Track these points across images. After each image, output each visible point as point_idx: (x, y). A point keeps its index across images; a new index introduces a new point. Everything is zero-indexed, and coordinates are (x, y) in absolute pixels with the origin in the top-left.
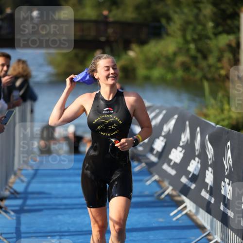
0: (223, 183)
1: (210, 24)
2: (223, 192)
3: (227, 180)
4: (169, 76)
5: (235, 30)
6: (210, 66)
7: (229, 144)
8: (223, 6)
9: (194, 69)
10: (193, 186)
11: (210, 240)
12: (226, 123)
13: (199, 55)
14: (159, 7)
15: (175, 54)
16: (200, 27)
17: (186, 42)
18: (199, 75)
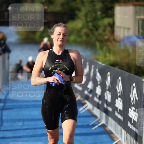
0: (105, 94)
1: (99, 13)
2: (106, 98)
3: (108, 92)
4: (79, 40)
5: (112, 16)
6: (99, 34)
7: (109, 73)
8: (106, 4)
9: (91, 36)
10: (91, 95)
11: (100, 123)
12: (108, 63)
13: (94, 29)
14: (73, 4)
15: (82, 28)
16: (94, 15)
17: (87, 22)
18: (94, 39)
